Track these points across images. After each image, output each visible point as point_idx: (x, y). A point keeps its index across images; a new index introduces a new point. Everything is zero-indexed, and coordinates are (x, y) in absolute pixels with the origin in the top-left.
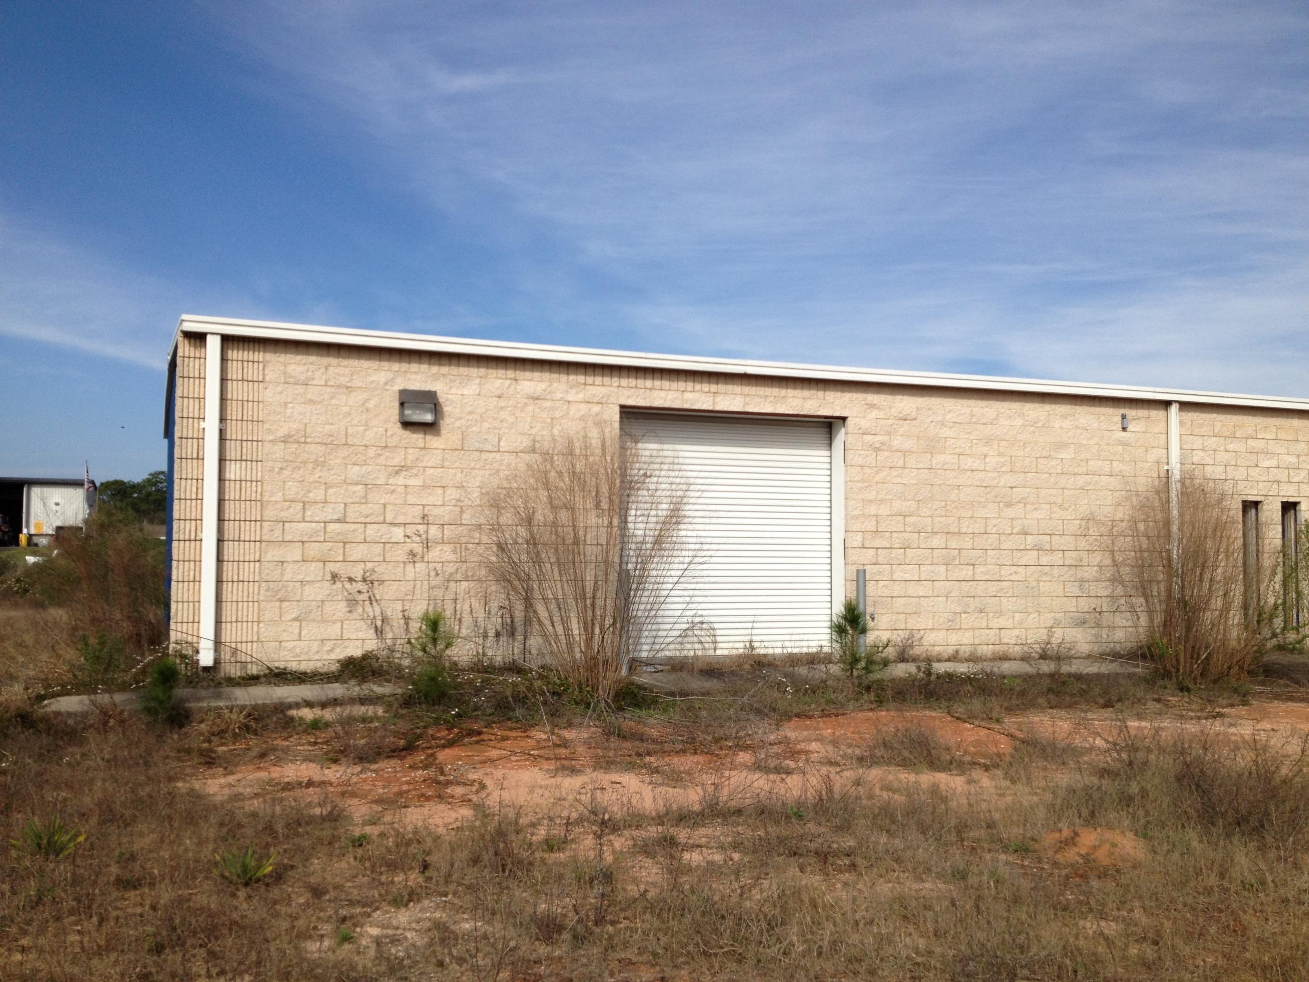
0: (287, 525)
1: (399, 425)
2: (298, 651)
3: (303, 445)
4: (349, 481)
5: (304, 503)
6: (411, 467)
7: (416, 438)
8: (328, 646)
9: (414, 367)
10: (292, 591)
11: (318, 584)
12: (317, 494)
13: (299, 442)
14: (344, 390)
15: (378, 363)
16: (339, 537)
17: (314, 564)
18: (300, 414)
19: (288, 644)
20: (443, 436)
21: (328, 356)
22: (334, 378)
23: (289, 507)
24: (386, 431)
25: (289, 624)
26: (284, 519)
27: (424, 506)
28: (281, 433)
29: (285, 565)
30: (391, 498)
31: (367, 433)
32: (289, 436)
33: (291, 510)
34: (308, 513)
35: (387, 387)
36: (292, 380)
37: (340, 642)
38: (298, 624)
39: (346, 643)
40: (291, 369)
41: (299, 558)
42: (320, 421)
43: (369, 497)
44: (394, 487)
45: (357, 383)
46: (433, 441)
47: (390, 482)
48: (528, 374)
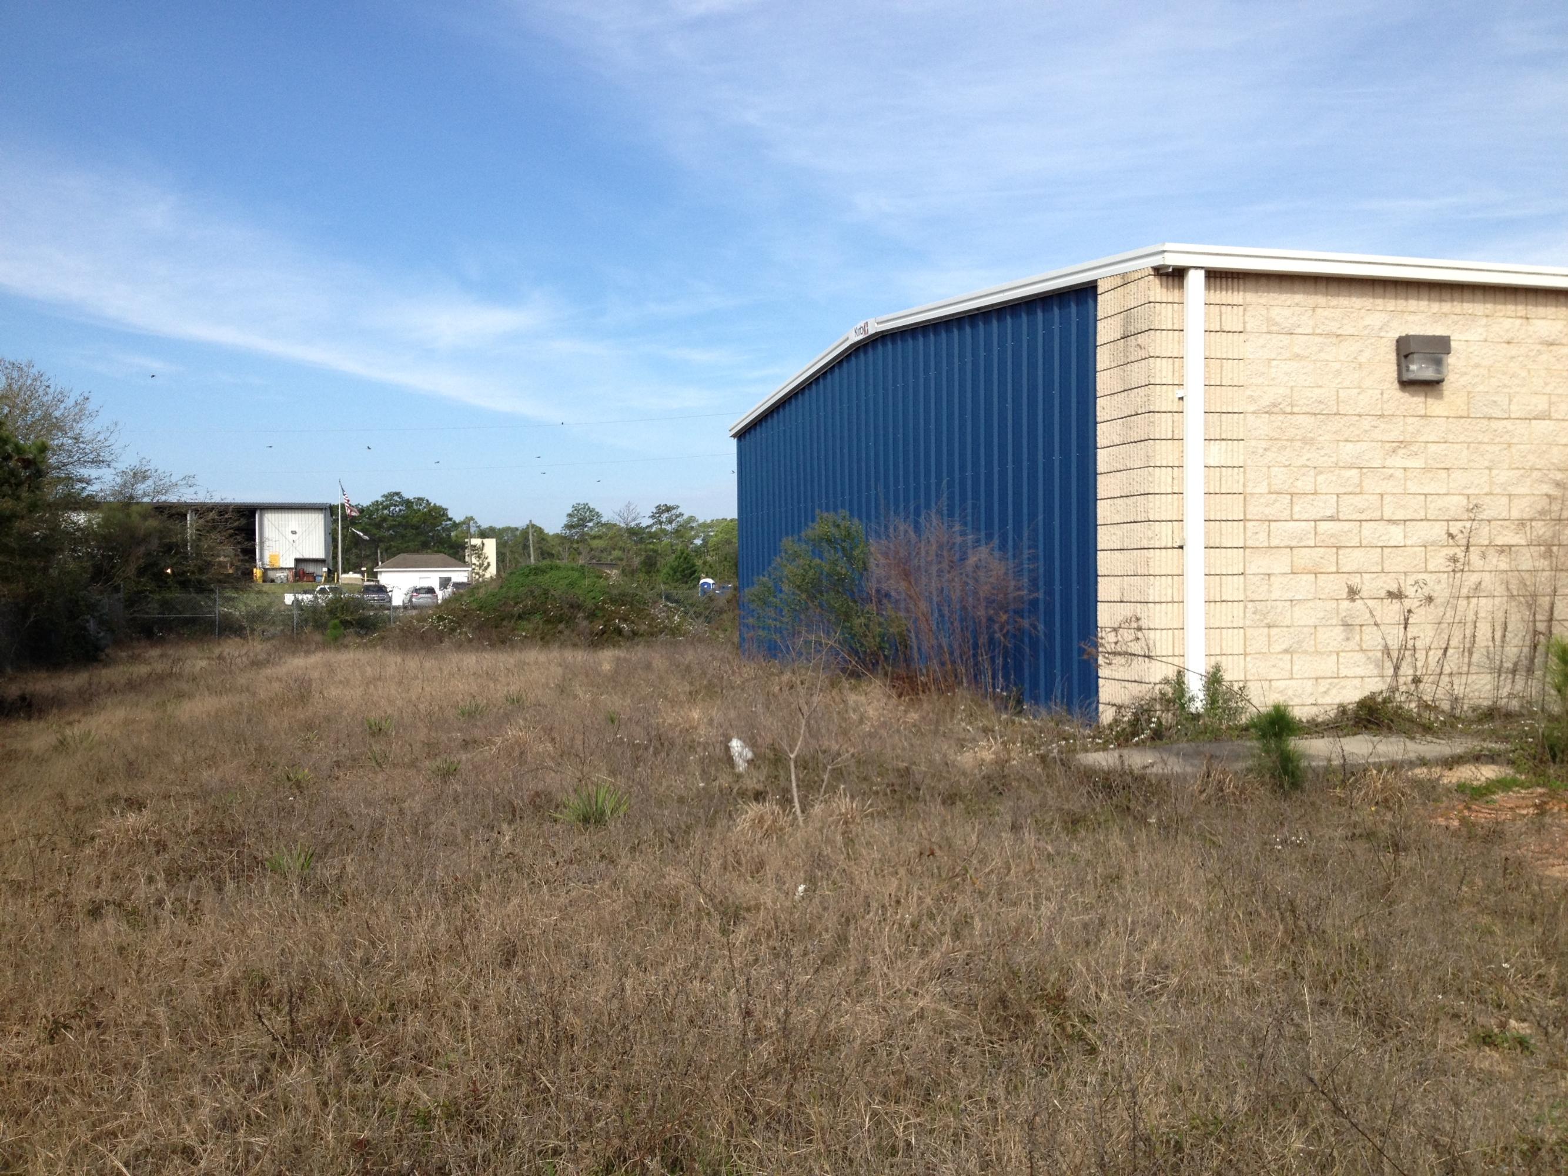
0: (1273, 524)
1: (1396, 385)
2: (1290, 692)
3: (1290, 416)
4: (1341, 464)
5: (1292, 495)
6: (1411, 443)
7: (1415, 402)
8: (1324, 685)
9: (1413, 304)
10: (1281, 613)
11: (1310, 604)
12: (1304, 484)
13: (1285, 413)
14: (1334, 340)
15: (1371, 300)
16: (1332, 540)
17: (1305, 577)
18: (1286, 374)
19: (1279, 683)
20: (1446, 400)
21: (1316, 293)
22: (1323, 323)
23: (1276, 501)
24: (1382, 394)
25: (1280, 656)
26: (1270, 518)
27: (1426, 495)
28: (1265, 401)
29: (1272, 578)
30: (1388, 486)
31: (1361, 397)
32: (1275, 405)
33: (1278, 504)
34: (1296, 509)
35: (1382, 334)
36: (1274, 328)
37: (1336, 681)
38: (1289, 656)
39: (1343, 682)
40: (1275, 312)
41: (1288, 570)
42: (1307, 384)
43: (1364, 484)
44: (1391, 471)
45: (1348, 330)
46: (1435, 406)
47: (1387, 464)
48: (1541, 311)
